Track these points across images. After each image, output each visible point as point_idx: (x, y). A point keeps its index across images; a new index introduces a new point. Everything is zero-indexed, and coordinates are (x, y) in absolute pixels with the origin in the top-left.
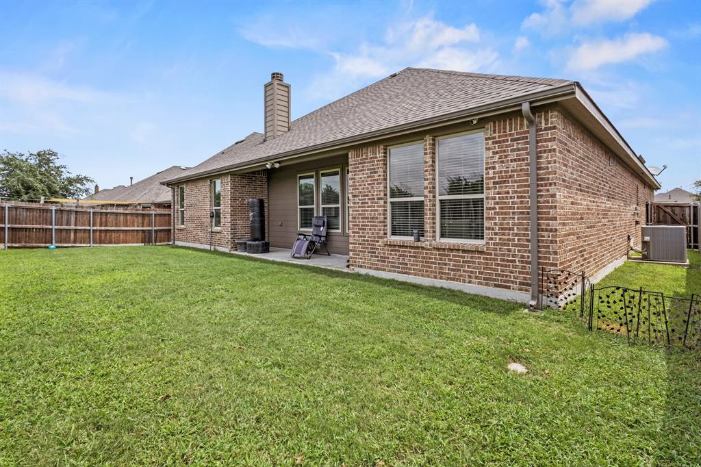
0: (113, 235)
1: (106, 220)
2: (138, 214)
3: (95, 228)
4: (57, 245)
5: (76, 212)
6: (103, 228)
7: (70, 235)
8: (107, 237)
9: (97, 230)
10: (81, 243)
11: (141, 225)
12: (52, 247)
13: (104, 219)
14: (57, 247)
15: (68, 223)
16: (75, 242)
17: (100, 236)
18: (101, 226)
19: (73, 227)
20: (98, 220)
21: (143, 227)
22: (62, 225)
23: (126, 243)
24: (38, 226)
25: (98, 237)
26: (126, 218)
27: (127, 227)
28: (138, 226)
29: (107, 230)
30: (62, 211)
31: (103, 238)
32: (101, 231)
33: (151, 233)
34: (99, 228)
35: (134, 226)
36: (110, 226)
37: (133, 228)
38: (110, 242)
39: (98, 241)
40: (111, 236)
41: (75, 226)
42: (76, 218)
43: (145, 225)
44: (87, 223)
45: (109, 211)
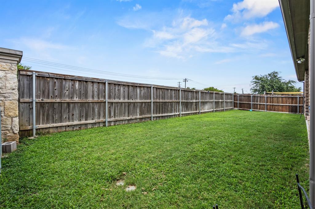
0: (276, 107)
1: (273, 100)
2: (289, 97)
3: (267, 104)
4: (253, 110)
5: (260, 97)
6: (271, 104)
7: (258, 106)
8: (273, 108)
9: (268, 105)
10: (262, 110)
11: (291, 103)
12: (251, 110)
13: (272, 100)
14: (253, 111)
15: (257, 102)
16: (260, 109)
17: (270, 108)
18: (270, 103)
19: (259, 103)
20: (269, 100)
21: (292, 104)
22: (255, 102)
23: (282, 111)
24: (247, 102)
25: (269, 108)
26: (283, 99)
27: (283, 104)
28: (289, 104)
29: (273, 105)
30: (255, 97)
31: (271, 108)
32: (270, 105)
33: (297, 108)
34: (269, 104)
35: (287, 104)
36: (274, 103)
37: (286, 105)
38: (275, 110)
39: (269, 109)
40: (275, 108)
41: (260, 102)
42: (260, 100)
43: (294, 102)
44: (264, 102)
45: (274, 96)
